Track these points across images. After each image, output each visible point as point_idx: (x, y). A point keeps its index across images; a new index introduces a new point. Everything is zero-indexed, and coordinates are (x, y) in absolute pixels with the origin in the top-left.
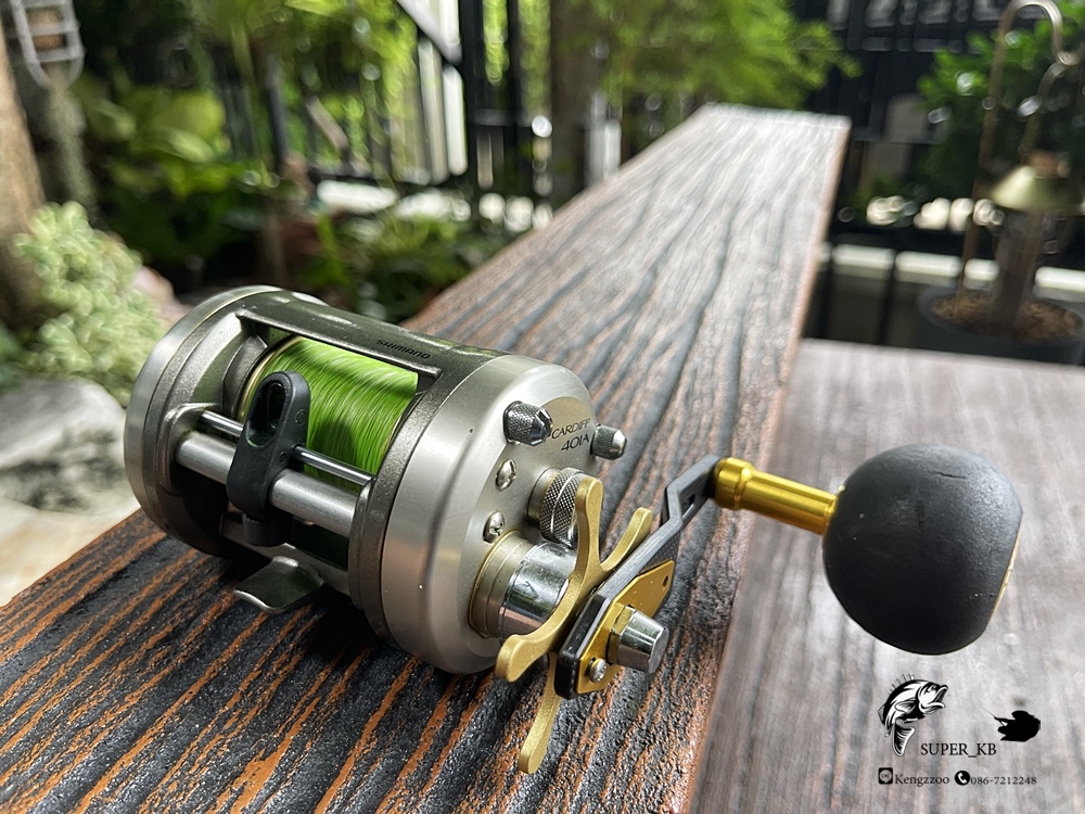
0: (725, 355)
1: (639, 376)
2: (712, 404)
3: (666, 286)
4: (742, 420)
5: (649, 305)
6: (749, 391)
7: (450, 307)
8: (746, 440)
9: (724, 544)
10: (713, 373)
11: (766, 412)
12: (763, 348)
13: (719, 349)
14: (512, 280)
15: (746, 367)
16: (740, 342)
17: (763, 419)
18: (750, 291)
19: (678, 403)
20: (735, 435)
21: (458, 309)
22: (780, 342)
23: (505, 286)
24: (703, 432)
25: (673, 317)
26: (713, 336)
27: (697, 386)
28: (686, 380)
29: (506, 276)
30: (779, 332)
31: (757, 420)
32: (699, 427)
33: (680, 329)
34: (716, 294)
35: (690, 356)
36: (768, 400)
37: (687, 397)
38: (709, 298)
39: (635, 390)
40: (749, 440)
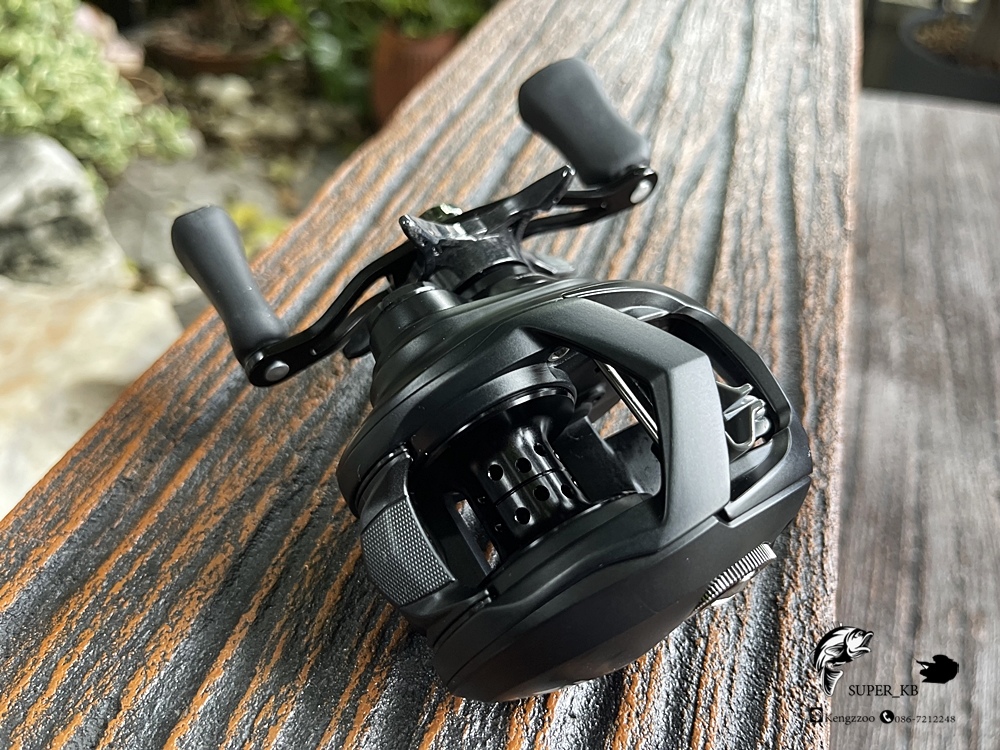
0: (774, 189)
1: (669, 226)
2: (768, 275)
3: (686, 76)
4: (810, 302)
5: (668, 107)
6: (811, 251)
7: (421, 115)
8: (819, 339)
9: (814, 526)
10: (761, 220)
11: (838, 286)
12: (818, 175)
13: (765, 178)
14: (494, 70)
15: (803, 209)
16: (788, 164)
17: (836, 300)
18: (790, 81)
19: (724, 273)
20: (803, 328)
21: (429, 120)
22: (838, 167)
23: (486, 81)
24: (762, 325)
25: (701, 127)
26: (754, 154)
27: (746, 242)
28: (729, 233)
29: (486, 64)
30: (835, 147)
31: (828, 300)
32: (756, 315)
33: (711, 146)
34: (748, 86)
35: (730, 191)
36: (838, 264)
37: (734, 262)
38: (740, 90)
39: (667, 252)
40: (823, 338)
